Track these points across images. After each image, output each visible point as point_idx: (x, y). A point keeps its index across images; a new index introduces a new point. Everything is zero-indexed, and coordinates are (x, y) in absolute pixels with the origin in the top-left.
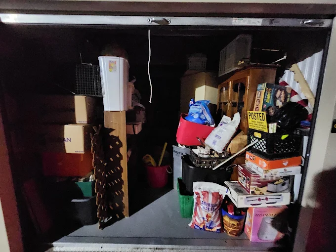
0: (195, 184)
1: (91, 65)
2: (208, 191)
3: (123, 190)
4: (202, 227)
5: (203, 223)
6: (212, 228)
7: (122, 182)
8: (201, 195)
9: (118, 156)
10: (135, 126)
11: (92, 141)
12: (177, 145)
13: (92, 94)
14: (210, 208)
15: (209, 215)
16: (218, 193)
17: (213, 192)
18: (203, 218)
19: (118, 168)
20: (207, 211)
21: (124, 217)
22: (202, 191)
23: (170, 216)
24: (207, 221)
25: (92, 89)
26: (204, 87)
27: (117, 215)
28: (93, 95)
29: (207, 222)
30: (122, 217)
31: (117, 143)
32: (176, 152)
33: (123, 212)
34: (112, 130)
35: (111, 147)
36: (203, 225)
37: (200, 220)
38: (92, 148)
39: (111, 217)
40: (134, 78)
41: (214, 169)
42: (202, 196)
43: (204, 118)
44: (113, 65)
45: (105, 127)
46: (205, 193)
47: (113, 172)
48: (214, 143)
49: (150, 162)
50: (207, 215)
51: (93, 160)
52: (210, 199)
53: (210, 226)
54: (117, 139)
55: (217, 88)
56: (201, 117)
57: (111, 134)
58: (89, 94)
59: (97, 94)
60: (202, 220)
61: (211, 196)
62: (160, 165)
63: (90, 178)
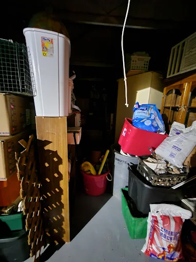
0: (153, 207)
1: (12, 41)
2: (168, 214)
3: (63, 215)
4: (160, 257)
5: (163, 253)
6: (173, 259)
7: (62, 206)
8: (159, 219)
9: (56, 175)
10: (76, 134)
11: (17, 165)
12: (119, 152)
13: (15, 90)
14: (173, 237)
15: (171, 246)
16: (180, 217)
17: (174, 216)
18: (163, 249)
19: (57, 189)
20: (169, 241)
21: (64, 243)
22: (161, 215)
23: (118, 237)
24: (169, 252)
25: (14, 82)
26: (149, 89)
27: (56, 242)
28: (18, 93)
29: (168, 254)
30: (62, 243)
31: (55, 159)
32: (118, 160)
33: (63, 238)
34: (48, 142)
35: (47, 165)
36: (163, 255)
37: (160, 251)
38: (18, 174)
39: (48, 245)
40: (74, 74)
41: (174, 188)
42: (160, 221)
43: (156, 125)
44: (48, 45)
45: (38, 138)
46: (165, 218)
47: (50, 195)
48: (172, 155)
49: (89, 171)
50: (170, 245)
51: (21, 190)
52: (173, 226)
53: (171, 257)
54: (55, 154)
55: (162, 91)
56: (154, 124)
57: (46, 148)
58: (11, 90)
59: (23, 91)
60: (162, 250)
61: (173, 223)
62: (100, 173)
63: (19, 206)
